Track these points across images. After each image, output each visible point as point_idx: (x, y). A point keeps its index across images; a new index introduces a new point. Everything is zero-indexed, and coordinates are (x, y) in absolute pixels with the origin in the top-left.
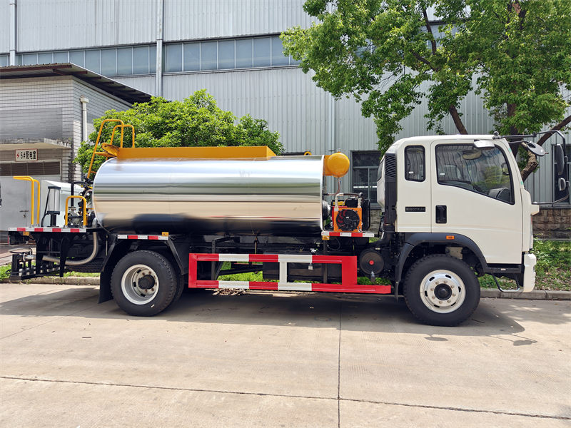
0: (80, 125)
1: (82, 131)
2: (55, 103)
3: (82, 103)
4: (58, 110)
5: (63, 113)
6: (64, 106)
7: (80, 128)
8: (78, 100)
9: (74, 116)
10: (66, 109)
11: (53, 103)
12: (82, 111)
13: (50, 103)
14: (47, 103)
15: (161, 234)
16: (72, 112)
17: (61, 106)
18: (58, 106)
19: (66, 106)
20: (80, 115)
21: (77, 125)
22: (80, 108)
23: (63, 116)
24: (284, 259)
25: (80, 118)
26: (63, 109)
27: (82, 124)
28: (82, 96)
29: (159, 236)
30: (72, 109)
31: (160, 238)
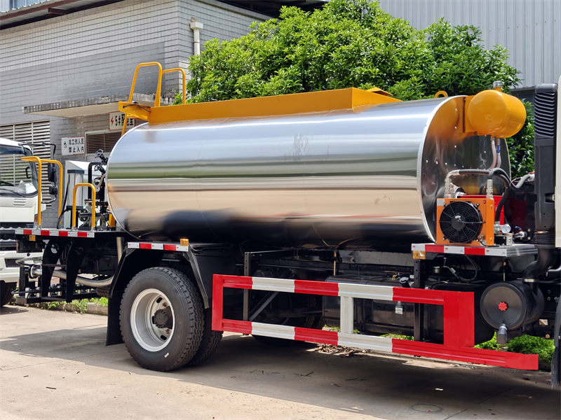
2: (156, 35)
3: (192, 31)
4: (160, 46)
5: (166, 50)
6: (167, 39)
8: (187, 27)
9: (180, 54)
10: (170, 43)
11: (153, 36)
12: (193, 43)
13: (149, 37)
14: (146, 37)
15: (179, 242)
16: (177, 48)
17: (163, 40)
18: (159, 40)
19: (170, 38)
20: (190, 50)
22: (190, 39)
23: (166, 55)
24: (349, 292)
26: (166, 44)
28: (193, 19)
29: (177, 246)
30: (177, 42)
31: (179, 248)
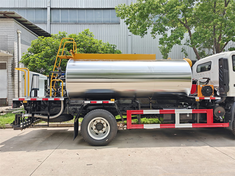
0: (17, 44)
1: (18, 47)
3: (18, 33)
4: (5, 36)
7: (17, 46)
8: (16, 32)
9: (15, 40)
11: (2, 32)
15: (110, 100)
16: (13, 37)
18: (5, 34)
19: (10, 34)
20: (17, 39)
21: (16, 44)
22: (17, 36)
24: (178, 112)
25: (17, 41)
27: (18, 44)
28: (18, 29)
30: (13, 35)
31: (110, 102)
